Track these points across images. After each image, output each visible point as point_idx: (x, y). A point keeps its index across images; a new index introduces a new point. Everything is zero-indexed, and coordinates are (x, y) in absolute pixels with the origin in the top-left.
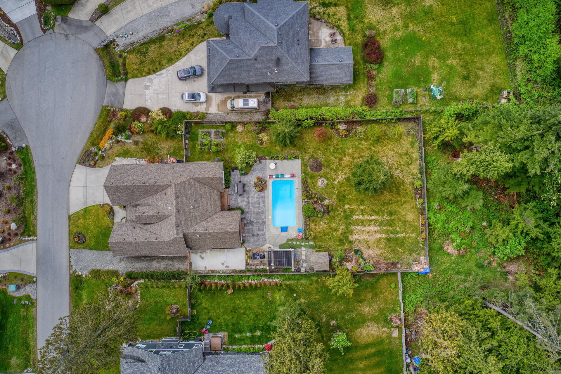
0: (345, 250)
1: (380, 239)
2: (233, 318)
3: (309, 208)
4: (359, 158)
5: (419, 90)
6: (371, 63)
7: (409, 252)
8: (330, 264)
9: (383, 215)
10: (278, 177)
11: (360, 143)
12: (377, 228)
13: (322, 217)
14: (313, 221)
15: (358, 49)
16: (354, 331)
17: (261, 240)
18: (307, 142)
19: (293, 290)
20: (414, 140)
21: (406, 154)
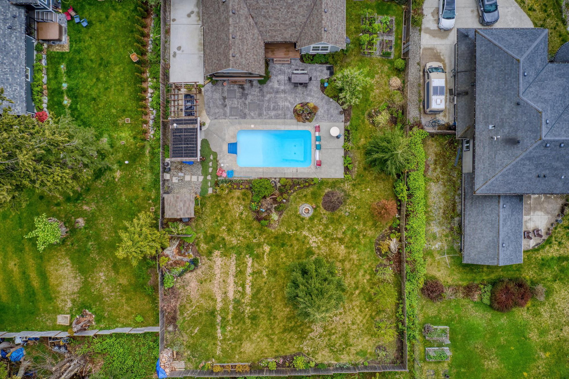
0: (197, 245)
1: (214, 300)
2: (91, 60)
3: (266, 188)
4: (343, 270)
5: (446, 365)
6: (492, 292)
7: (193, 344)
8: (175, 220)
9: (252, 306)
10: (316, 140)
11: (366, 272)
12: (231, 295)
13: (250, 208)
14: (244, 194)
15: (512, 273)
16: (67, 254)
17: (217, 110)
18: (371, 189)
19: (135, 160)
20: (368, 356)
21: (347, 344)
